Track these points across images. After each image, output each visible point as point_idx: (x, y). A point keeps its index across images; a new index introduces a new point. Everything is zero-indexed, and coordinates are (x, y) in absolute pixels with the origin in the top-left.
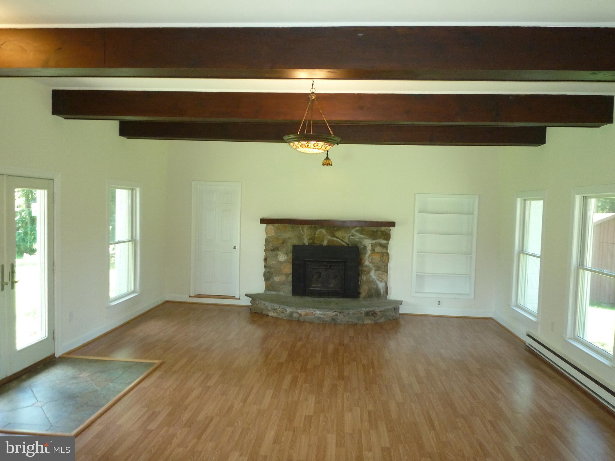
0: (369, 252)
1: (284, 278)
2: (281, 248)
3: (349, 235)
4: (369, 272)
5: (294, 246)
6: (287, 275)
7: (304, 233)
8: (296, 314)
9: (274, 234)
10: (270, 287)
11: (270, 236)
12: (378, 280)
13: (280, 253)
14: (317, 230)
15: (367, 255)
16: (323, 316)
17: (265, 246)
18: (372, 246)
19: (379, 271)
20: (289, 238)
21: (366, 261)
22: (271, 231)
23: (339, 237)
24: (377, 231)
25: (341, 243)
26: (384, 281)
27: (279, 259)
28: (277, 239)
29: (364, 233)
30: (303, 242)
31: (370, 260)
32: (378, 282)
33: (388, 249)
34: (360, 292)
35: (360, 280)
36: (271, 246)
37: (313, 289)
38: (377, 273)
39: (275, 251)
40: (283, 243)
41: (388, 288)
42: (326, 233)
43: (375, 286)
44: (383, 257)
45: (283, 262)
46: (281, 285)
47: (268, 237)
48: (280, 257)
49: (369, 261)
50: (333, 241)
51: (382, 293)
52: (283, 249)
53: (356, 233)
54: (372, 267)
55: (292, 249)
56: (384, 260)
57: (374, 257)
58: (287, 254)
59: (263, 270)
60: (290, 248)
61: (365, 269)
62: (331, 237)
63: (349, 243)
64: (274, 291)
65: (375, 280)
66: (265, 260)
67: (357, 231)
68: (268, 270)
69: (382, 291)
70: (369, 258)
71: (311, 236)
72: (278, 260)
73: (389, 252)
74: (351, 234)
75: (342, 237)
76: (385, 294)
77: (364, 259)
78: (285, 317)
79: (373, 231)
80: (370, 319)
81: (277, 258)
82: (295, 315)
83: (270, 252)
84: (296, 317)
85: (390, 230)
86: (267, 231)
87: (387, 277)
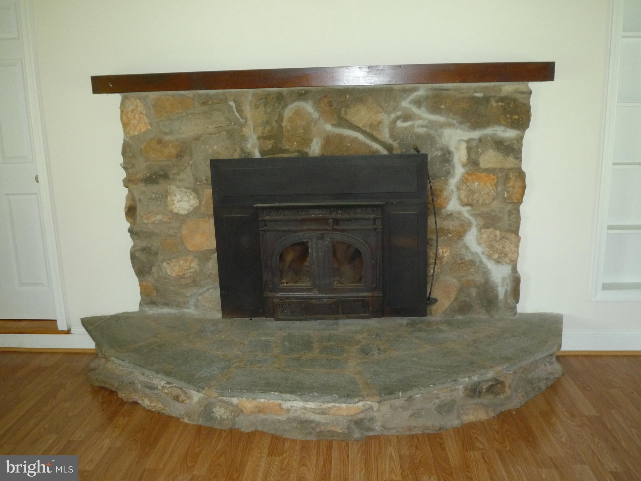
0: (459, 171)
1: (195, 265)
2: (175, 171)
3: (393, 116)
4: (460, 234)
5: (216, 164)
6: (203, 257)
7: (246, 119)
8: (223, 410)
9: (149, 127)
10: (155, 293)
11: (136, 133)
12: (490, 257)
13: (173, 188)
14: (285, 106)
15: (453, 182)
16: (318, 418)
17: (125, 168)
18: (469, 149)
19: (491, 230)
20: (197, 139)
21: (450, 200)
22: (137, 116)
23: (361, 125)
24: (487, 99)
25: (368, 147)
26: (508, 261)
27: (174, 207)
28: (160, 142)
29: (443, 107)
30: (242, 150)
31: (463, 196)
32: (490, 265)
33: (518, 158)
34: (433, 296)
35: (432, 261)
36: (142, 165)
37: (286, 294)
38: (485, 236)
39: (157, 183)
40: (180, 155)
41: (522, 280)
42: (316, 115)
43: (479, 279)
44: (505, 184)
45: (187, 216)
46: (186, 286)
47: (131, 138)
48: (175, 202)
49: (459, 199)
50: (341, 138)
51: (501, 295)
52: (183, 176)
53: (414, 109)
54: (472, 219)
55: (209, 174)
56: (508, 192)
57: (476, 184)
58: (195, 191)
59: (128, 243)
60: (206, 171)
61: (450, 224)
62: (333, 125)
63: (395, 144)
64: (167, 304)
65: (479, 257)
66: (131, 211)
67: (418, 103)
68: (144, 244)
69: (501, 292)
70: (458, 188)
71: (268, 128)
72: (171, 211)
73: (524, 168)
74: (399, 113)
75: (371, 126)
76: (510, 300)
77: (446, 193)
78: (188, 415)
79: (473, 100)
80: (481, 404)
81: (166, 205)
82: (219, 412)
83: (142, 187)
84: (223, 420)
85: (530, 93)
86: (125, 118)
87: (517, 246)
